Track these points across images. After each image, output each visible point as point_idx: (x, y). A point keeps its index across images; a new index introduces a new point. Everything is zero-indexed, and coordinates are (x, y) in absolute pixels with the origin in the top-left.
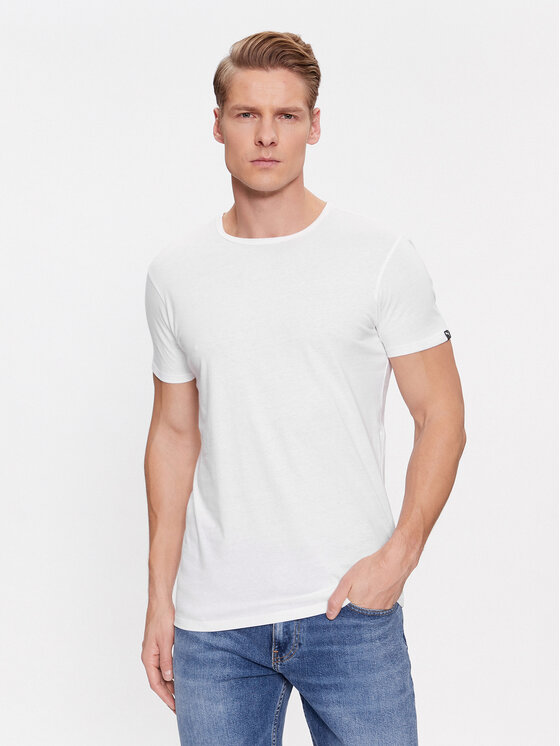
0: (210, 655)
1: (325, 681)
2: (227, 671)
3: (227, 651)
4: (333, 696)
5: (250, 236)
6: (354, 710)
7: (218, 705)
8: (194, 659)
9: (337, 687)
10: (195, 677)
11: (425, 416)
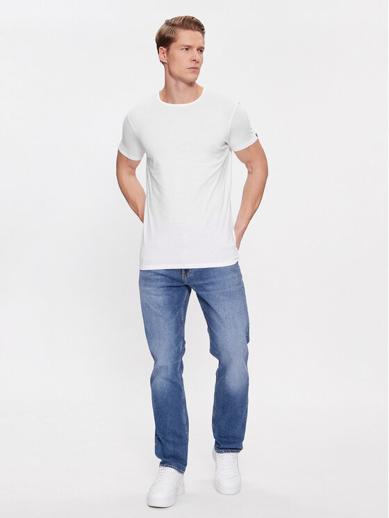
0: (156, 277)
1: (206, 282)
2: (163, 283)
3: (163, 275)
4: (210, 287)
5: (174, 103)
6: (220, 292)
7: (159, 297)
8: (149, 279)
9: (212, 283)
10: (149, 286)
11: (252, 169)
